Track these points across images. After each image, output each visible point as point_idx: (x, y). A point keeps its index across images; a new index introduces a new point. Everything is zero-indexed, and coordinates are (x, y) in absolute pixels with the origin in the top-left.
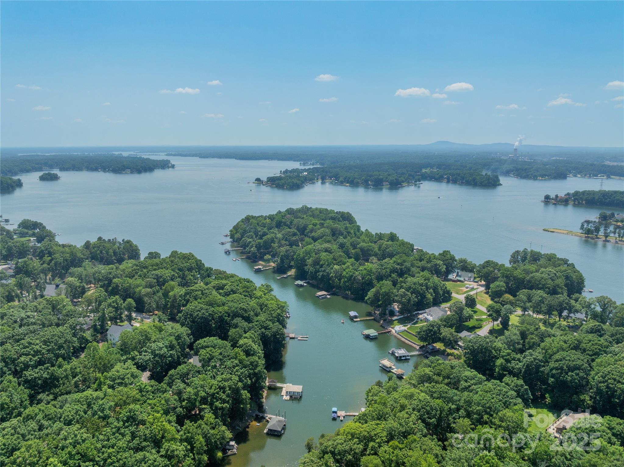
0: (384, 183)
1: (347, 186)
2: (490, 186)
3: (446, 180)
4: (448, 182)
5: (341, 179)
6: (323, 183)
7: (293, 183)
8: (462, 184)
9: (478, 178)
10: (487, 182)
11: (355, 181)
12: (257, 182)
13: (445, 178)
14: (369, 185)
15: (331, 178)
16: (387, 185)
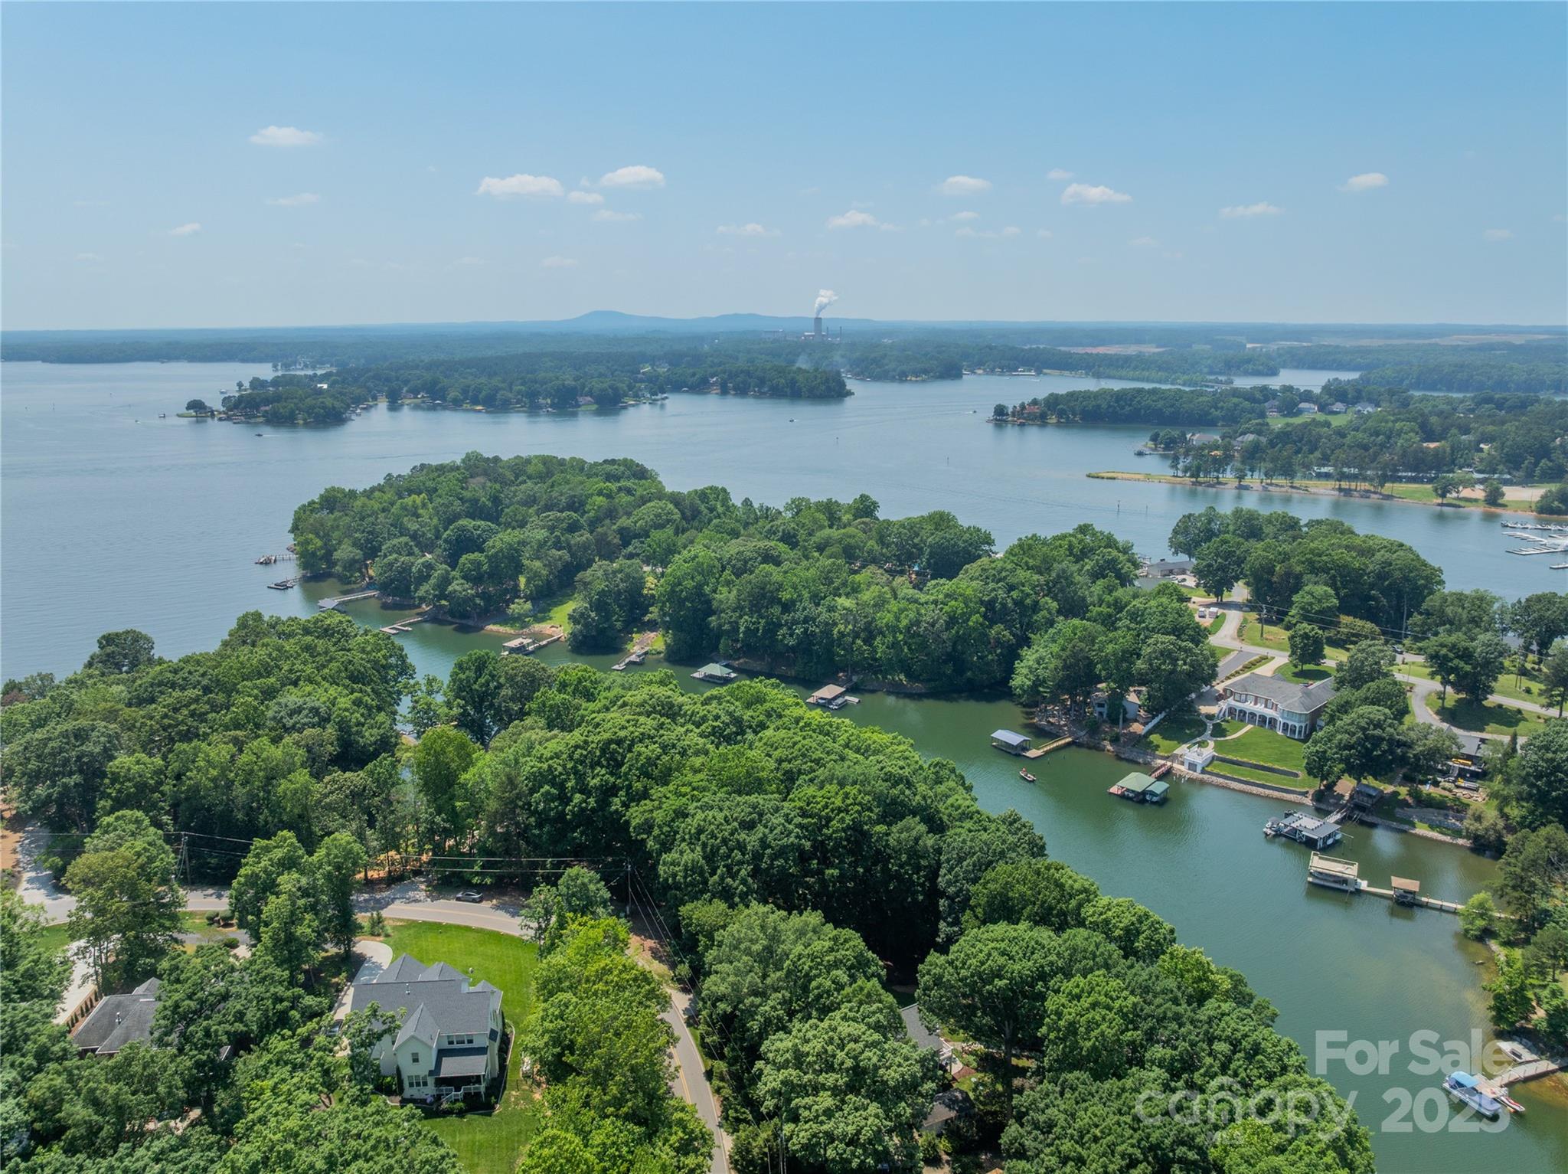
0: (581, 400)
1: (479, 411)
2: (833, 397)
3: (716, 390)
4: (724, 392)
5: (453, 394)
6: (394, 406)
7: (324, 408)
8: (761, 395)
9: (800, 378)
10: (823, 388)
11: (499, 396)
12: (192, 412)
13: (714, 384)
14: (540, 407)
15: (415, 392)
16: (589, 404)
